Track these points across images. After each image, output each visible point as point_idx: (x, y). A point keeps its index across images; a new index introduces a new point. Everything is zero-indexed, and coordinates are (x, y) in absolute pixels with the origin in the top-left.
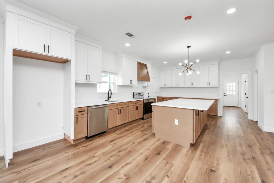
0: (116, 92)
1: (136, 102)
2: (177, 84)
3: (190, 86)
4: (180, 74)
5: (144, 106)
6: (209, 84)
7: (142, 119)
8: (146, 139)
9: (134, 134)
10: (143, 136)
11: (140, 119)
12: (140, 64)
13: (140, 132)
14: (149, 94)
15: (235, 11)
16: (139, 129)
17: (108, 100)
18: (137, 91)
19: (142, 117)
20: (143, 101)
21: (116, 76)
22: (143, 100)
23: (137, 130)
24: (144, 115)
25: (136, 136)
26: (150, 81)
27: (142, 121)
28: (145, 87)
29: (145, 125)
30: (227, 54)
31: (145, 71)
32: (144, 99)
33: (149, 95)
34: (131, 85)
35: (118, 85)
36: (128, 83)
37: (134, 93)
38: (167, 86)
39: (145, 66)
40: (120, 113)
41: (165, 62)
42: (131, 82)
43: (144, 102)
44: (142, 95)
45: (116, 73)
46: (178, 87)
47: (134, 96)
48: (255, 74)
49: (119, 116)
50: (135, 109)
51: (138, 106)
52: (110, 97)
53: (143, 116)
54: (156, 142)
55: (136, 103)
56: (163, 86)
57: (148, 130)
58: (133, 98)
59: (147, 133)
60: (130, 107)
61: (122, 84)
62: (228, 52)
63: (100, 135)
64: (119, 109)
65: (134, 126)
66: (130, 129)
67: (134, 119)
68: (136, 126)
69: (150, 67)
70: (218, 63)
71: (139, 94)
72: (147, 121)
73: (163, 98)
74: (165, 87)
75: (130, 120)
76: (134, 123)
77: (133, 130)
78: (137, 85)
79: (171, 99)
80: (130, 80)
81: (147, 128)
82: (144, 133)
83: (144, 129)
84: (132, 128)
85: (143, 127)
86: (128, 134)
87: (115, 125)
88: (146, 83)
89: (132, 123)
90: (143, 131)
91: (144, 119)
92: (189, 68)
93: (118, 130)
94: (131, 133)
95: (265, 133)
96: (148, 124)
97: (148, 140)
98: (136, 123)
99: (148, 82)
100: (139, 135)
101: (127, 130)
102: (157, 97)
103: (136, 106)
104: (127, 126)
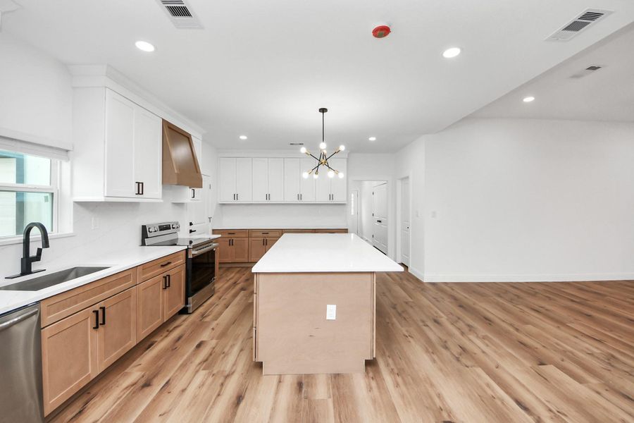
0: (69, 229)
1: (165, 262)
2: (268, 197)
4: (305, 175)
6: (331, 197)
7: (184, 311)
8: (239, 399)
9: (184, 391)
10: (222, 384)
11: (176, 314)
12: (169, 128)
13: (202, 374)
14: (191, 224)
15: (459, 54)
16: (188, 361)
17: (23, 274)
18: (153, 220)
19: (183, 306)
20: (184, 252)
22: (187, 250)
23: (184, 365)
24: (189, 299)
25: (195, 397)
26: (200, 187)
27: (186, 322)
28: (180, 205)
29: (205, 336)
32: (185, 244)
33: (193, 228)
34: (138, 199)
35: (77, 203)
38: (241, 200)
39: (187, 138)
40: (100, 321)
41: (243, 137)
43: (190, 256)
44: (176, 230)
45: (67, 151)
46: (268, 202)
47: (145, 236)
48: (399, 183)
49: (95, 340)
50: (161, 284)
52: (38, 258)
53: (187, 303)
54: (277, 392)
55: (162, 266)
56: (230, 200)
57: (225, 354)
58: (143, 244)
59: (227, 365)
60: (142, 286)
61: (100, 198)
62: (372, 139)
65: (165, 351)
66: (155, 376)
67: (157, 323)
68: (174, 349)
69: (201, 142)
70: (347, 157)
71: (164, 228)
72: (203, 316)
73: (231, 232)
74: (236, 202)
75: (144, 333)
76: (158, 339)
77: (172, 374)
78: (162, 201)
79: (254, 235)
80: (139, 183)
81: (217, 344)
82: (218, 372)
83: (211, 354)
84: (160, 363)
85: (199, 346)
86: (154, 400)
87: (79, 383)
88: (189, 191)
89: (149, 343)
90: (208, 363)
91: (190, 311)
92: (323, 161)
93: (96, 399)
94: (169, 393)
95: (429, 286)
96: (213, 329)
97: (246, 396)
98: (166, 336)
99: (196, 190)
100: (204, 389)
101: (141, 384)
102: (213, 230)
103: (165, 274)
104: (132, 365)
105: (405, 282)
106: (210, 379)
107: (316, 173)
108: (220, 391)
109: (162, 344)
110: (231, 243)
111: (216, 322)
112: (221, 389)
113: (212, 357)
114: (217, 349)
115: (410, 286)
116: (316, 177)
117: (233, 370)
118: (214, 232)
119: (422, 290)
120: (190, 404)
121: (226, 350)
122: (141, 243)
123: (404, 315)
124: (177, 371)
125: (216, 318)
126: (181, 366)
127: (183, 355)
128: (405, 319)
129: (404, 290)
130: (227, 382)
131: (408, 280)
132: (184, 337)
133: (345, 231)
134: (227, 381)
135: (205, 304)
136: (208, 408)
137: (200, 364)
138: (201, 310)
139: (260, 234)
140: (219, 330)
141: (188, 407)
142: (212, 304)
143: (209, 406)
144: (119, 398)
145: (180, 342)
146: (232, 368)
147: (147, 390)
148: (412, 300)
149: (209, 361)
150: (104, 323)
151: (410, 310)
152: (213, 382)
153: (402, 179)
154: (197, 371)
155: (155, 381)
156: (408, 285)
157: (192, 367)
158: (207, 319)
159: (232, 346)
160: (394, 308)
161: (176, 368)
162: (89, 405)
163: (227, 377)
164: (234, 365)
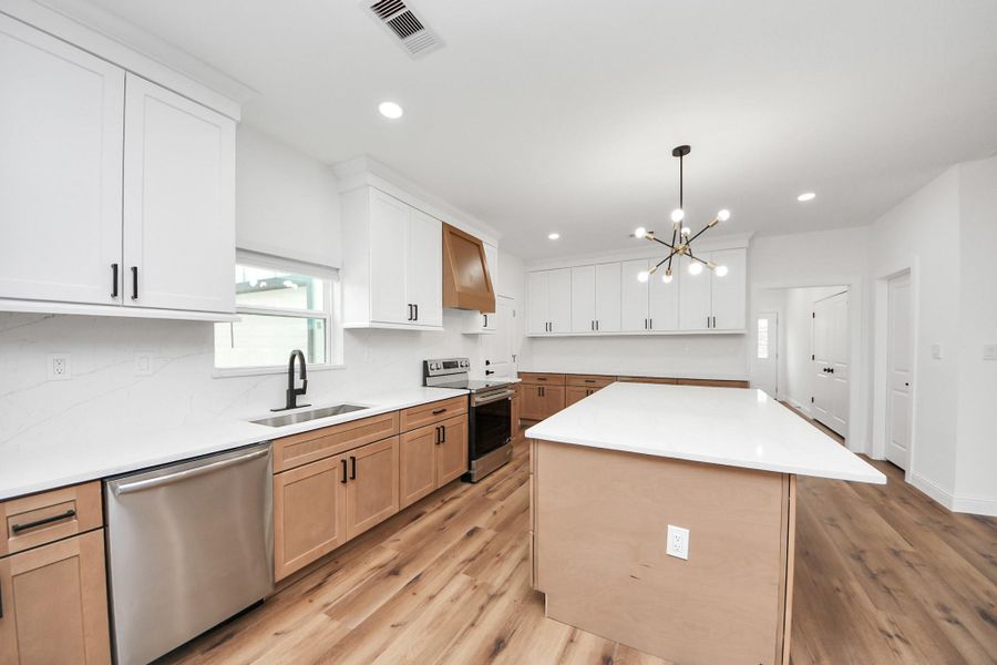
0: (339, 360)
1: (438, 409)
2: (595, 325)
3: (641, 330)
4: (643, 277)
5: (473, 421)
6: (711, 322)
7: (466, 478)
8: (498, 644)
9: (432, 598)
10: (482, 608)
11: (456, 480)
12: (452, 233)
13: (462, 579)
14: (488, 363)
16: (453, 553)
17: (287, 408)
18: (438, 355)
19: (466, 471)
20: (466, 398)
21: (337, 286)
22: (469, 395)
23: (444, 558)
24: (474, 462)
25: (442, 614)
26: (494, 311)
27: (467, 492)
28: (473, 337)
29: (482, 521)
30: (803, 202)
31: (474, 270)
32: (474, 387)
33: (490, 368)
34: (412, 326)
35: (348, 330)
36: (400, 319)
37: (425, 363)
38: (556, 332)
39: (476, 245)
40: (349, 474)
41: (554, 236)
42: (414, 312)
43: (473, 404)
44: (464, 370)
45: (338, 270)
46: (595, 333)
47: (426, 374)
48: (882, 290)
49: (344, 497)
50: (434, 439)
51: (445, 424)
52: (302, 391)
53: (470, 467)
54: (563, 658)
55: (435, 413)
56: (541, 332)
57: (501, 559)
58: (425, 384)
59: (498, 578)
60: (407, 436)
61: (365, 324)
63: (218, 638)
64: (347, 456)
65: (431, 528)
66: (407, 562)
67: (428, 488)
68: (440, 529)
69: (495, 250)
70: (746, 244)
71: (447, 365)
72: (488, 490)
73: (542, 377)
74: (548, 334)
75: (409, 500)
76: (428, 509)
77: (425, 567)
78: (442, 329)
79: (573, 382)
80: (410, 305)
81: (494, 537)
82: (482, 585)
83: (481, 552)
84: (420, 544)
85: (471, 533)
86: (394, 599)
87: (322, 548)
88: (480, 317)
89: (417, 513)
90: (474, 565)
91: (475, 480)
92: (680, 247)
93: (339, 573)
94: (414, 594)
95: (968, 523)
96: (495, 513)
97: (510, 645)
98: (439, 508)
99: (489, 315)
100: (457, 606)
101: (389, 568)
102: (519, 373)
103: (439, 425)
104: (391, 538)
105: (894, 504)
106: (469, 593)
107: (669, 272)
108: (476, 620)
109: (432, 518)
110: (541, 392)
111: (502, 503)
112: (478, 616)
113: (483, 555)
114: (492, 546)
115: (908, 515)
116: (667, 279)
117: (502, 590)
118: (520, 374)
119: (947, 528)
120: (432, 623)
121: (503, 552)
122: (421, 383)
123: (885, 580)
124: (433, 564)
125: (503, 498)
126: (441, 557)
127: (449, 542)
128: (888, 590)
129: (889, 522)
130: (490, 606)
131: (904, 501)
132: (456, 516)
133: (744, 384)
134: (492, 603)
135: (496, 474)
136: (451, 643)
137: (464, 562)
138: (488, 481)
139: (582, 383)
140: (503, 516)
141: (428, 627)
142: (504, 476)
143: (454, 640)
144: (361, 581)
145: (452, 519)
146: (503, 585)
147: (393, 579)
148: (911, 549)
149: (476, 561)
150: (353, 478)
151: (906, 574)
152: (470, 599)
153: (890, 278)
154: (457, 573)
155: (405, 570)
156: (905, 512)
157: (453, 564)
158: (492, 496)
159: (513, 548)
160: (858, 556)
161: (434, 559)
162: (330, 579)
163: (493, 597)
164: (507, 580)
